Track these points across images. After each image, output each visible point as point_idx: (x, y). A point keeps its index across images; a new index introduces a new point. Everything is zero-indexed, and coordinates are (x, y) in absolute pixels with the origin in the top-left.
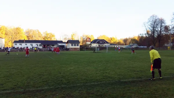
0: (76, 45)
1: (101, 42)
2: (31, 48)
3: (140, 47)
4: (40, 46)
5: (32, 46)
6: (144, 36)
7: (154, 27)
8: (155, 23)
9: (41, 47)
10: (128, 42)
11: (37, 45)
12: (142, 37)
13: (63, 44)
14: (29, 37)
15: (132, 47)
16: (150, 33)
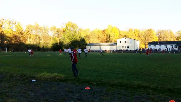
2: (166, 50)
5: (166, 47)
9: (176, 49)
11: (172, 47)
14: (161, 38)
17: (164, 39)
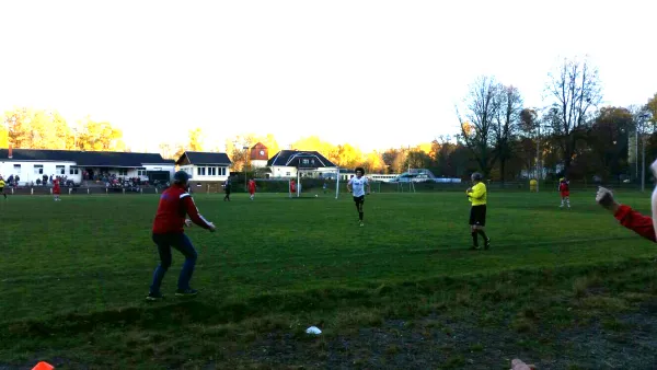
0: (214, 170)
1: (306, 161)
3: (439, 180)
4: (71, 172)
5: (41, 172)
6: (454, 141)
7: (485, 113)
8: (489, 98)
9: (76, 178)
10: (398, 163)
11: (60, 169)
12: (446, 145)
13: (165, 168)
14: (18, 139)
15: (415, 180)
16: (472, 132)
17: (30, 140)
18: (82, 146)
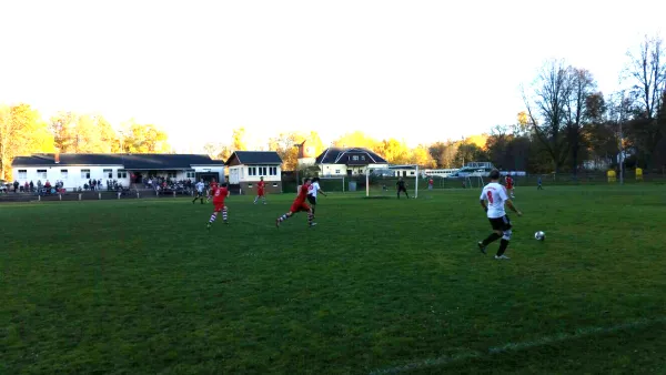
0: (265, 169)
1: (355, 158)
4: (119, 176)
5: (88, 176)
7: (555, 100)
9: (124, 182)
11: (107, 174)
13: (214, 169)
14: (64, 143)
17: (76, 144)
18: (128, 148)
